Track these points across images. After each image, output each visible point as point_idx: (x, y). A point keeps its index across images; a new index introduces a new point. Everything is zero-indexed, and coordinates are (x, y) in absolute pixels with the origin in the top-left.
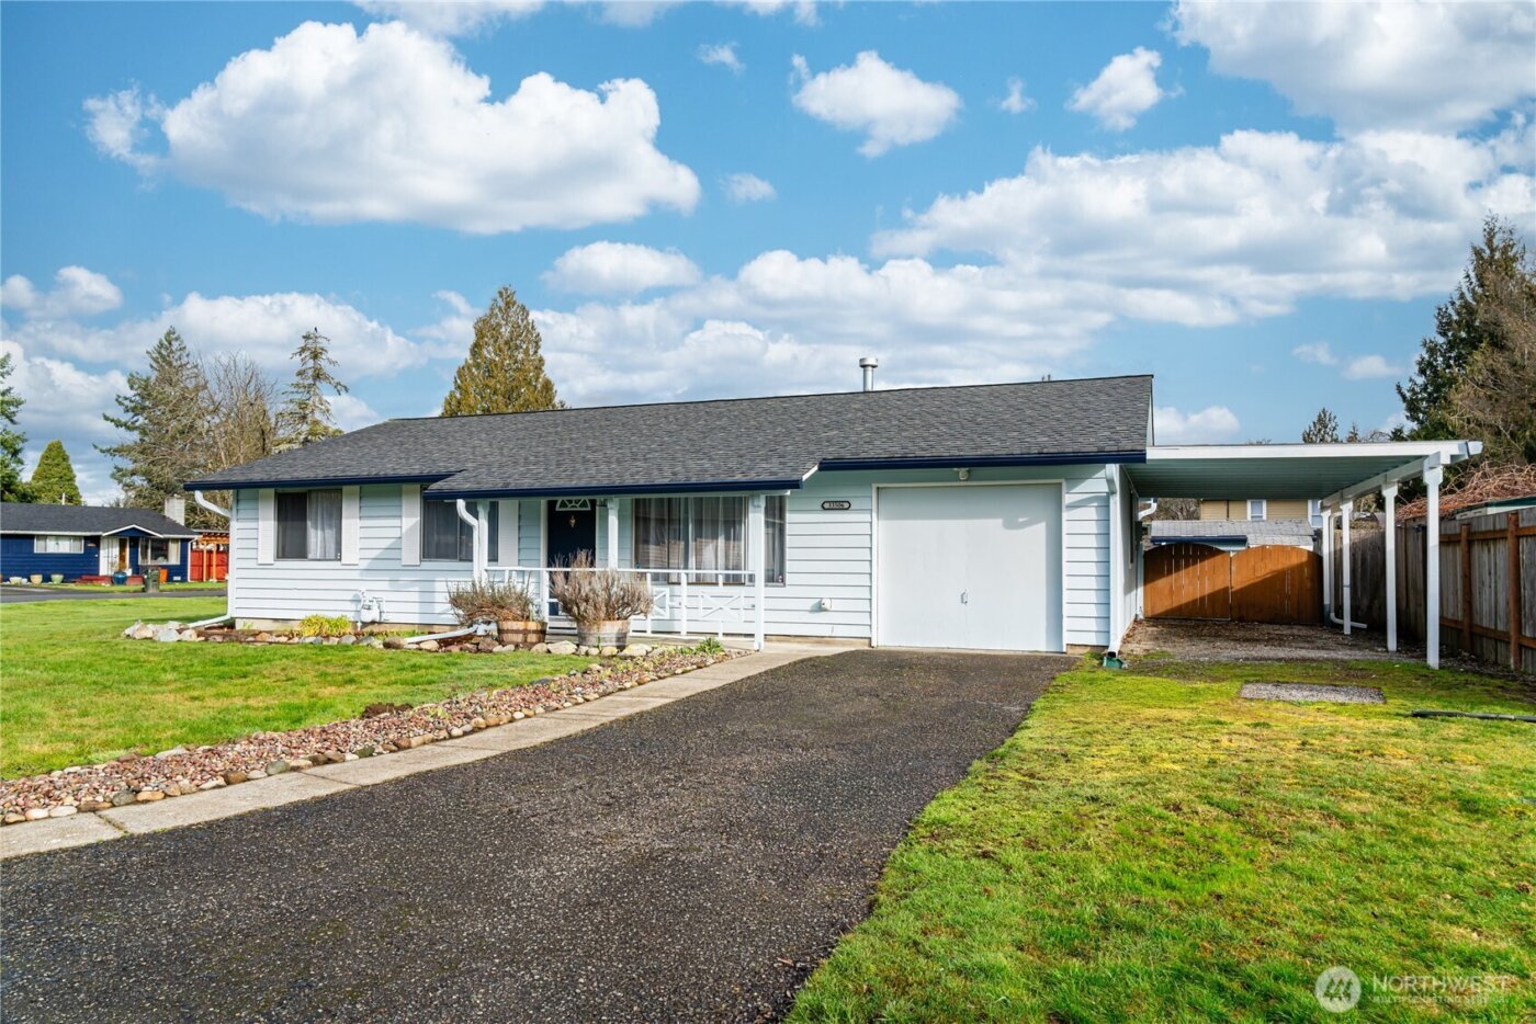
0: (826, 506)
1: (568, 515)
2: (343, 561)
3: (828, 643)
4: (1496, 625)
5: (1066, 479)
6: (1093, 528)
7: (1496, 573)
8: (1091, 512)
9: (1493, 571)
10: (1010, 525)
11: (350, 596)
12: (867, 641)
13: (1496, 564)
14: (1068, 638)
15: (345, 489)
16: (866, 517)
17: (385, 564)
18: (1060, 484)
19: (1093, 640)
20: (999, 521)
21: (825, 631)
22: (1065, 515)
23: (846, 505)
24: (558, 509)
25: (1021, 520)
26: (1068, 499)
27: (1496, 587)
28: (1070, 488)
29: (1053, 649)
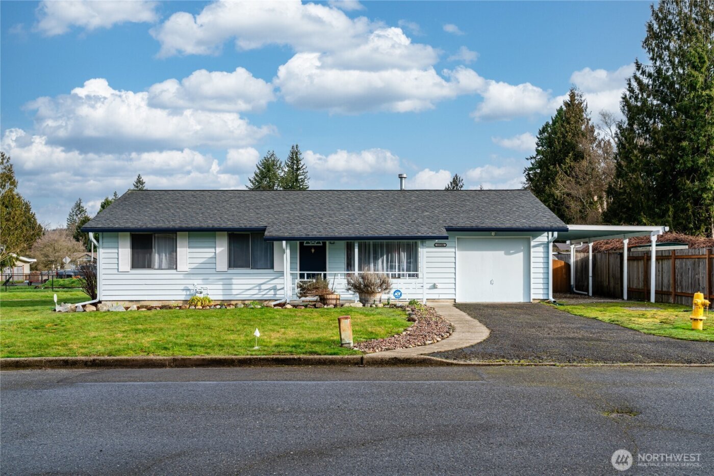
0: (436, 245)
1: (311, 247)
2: (178, 269)
3: (436, 302)
4: (662, 289)
5: (533, 236)
6: (542, 255)
7: (662, 271)
8: (541, 249)
9: (660, 270)
10: (507, 253)
11: (182, 287)
12: (453, 300)
13: (662, 268)
14: (533, 297)
15: (178, 233)
16: (453, 250)
17: (204, 270)
18: (529, 238)
19: (541, 297)
20: (503, 252)
21: (436, 297)
22: (532, 250)
23: (445, 245)
24: (305, 245)
25: (511, 252)
26: (533, 243)
27: (662, 276)
28: (533, 239)
29: (526, 301)
